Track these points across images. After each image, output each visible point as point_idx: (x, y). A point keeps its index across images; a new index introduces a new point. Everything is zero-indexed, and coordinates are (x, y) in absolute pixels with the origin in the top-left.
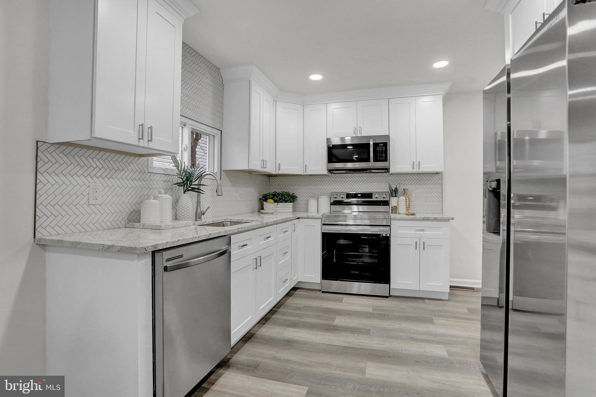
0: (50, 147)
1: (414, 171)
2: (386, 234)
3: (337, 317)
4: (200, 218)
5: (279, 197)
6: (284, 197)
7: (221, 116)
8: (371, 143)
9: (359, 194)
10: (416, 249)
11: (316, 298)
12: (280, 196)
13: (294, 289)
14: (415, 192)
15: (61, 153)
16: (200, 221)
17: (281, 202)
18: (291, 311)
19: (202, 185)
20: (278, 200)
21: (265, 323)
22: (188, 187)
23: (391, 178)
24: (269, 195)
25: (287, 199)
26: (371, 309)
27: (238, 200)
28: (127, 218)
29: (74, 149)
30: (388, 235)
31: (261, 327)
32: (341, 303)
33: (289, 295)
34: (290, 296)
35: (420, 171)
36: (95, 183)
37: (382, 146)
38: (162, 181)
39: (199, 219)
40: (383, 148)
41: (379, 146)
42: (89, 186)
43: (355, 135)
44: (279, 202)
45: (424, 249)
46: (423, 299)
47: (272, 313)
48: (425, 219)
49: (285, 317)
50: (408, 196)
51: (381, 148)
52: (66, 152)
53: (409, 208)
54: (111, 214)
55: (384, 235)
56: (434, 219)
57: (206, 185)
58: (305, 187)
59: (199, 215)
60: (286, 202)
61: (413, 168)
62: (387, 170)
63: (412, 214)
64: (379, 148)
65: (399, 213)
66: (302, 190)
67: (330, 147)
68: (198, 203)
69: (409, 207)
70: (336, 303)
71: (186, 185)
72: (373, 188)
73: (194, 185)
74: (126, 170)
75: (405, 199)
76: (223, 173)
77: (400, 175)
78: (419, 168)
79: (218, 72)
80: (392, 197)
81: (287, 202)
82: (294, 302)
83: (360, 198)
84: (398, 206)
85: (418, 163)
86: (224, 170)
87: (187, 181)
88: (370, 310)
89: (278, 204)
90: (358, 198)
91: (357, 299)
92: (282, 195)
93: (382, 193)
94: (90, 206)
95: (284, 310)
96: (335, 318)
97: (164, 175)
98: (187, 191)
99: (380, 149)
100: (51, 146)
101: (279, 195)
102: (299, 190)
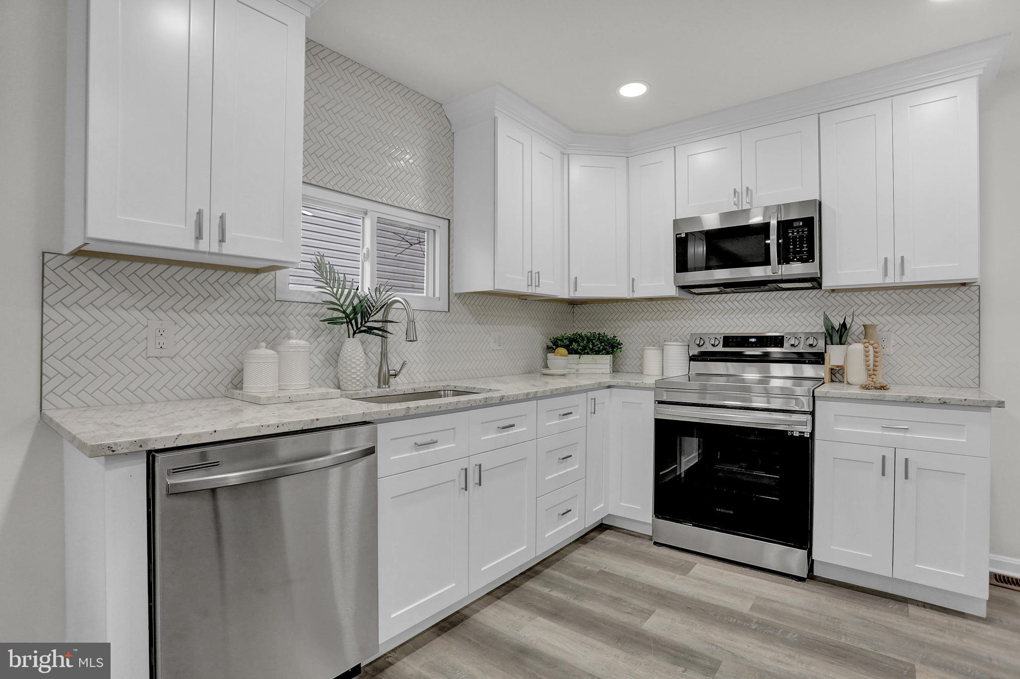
0: (70, 261)
1: (887, 281)
2: (800, 432)
3: (658, 610)
4: (387, 383)
5: (582, 344)
6: (593, 344)
7: (447, 193)
8: (774, 223)
9: (752, 337)
10: (883, 474)
11: (634, 555)
12: (585, 342)
13: (601, 527)
14: (898, 333)
15: (90, 270)
16: (386, 388)
17: (588, 354)
18: (565, 577)
19: (390, 322)
20: (580, 349)
21: (502, 596)
22: (359, 326)
23: (832, 300)
24: (561, 340)
25: (599, 348)
26: (749, 605)
27: (491, 348)
28: (230, 380)
29: (117, 262)
30: (807, 435)
31: (489, 604)
32: (684, 575)
33: (583, 539)
34: (585, 543)
35: (904, 281)
36: (161, 320)
37: (800, 227)
38: (309, 316)
39: (385, 384)
40: (803, 231)
41: (792, 227)
42: (147, 326)
43: (738, 208)
44: (582, 354)
45: (906, 477)
46: (904, 601)
47: (528, 575)
48: (912, 400)
49: (546, 590)
50: (872, 342)
51: (798, 232)
52: (99, 269)
53: (874, 370)
54: (194, 374)
55: (796, 434)
56: (938, 402)
57: (395, 321)
58: (639, 324)
59: (385, 378)
60: (598, 352)
61: (886, 274)
62: (816, 282)
63: (878, 385)
64: (793, 233)
65: (848, 383)
66: (633, 329)
67: (681, 237)
68: (384, 355)
69: (876, 368)
70: (672, 574)
71: (353, 322)
72: (786, 324)
73: (375, 321)
74: (227, 296)
75: (865, 350)
76: (454, 299)
77: (847, 294)
78: (902, 273)
79: (440, 110)
80: (832, 344)
81: (599, 354)
82: (585, 558)
83: (754, 345)
84: (845, 366)
85: (898, 262)
86: (456, 295)
87: (355, 315)
88: (744, 606)
89: (579, 358)
90: (750, 345)
91: (726, 572)
92: (589, 340)
93: (808, 335)
94: (149, 359)
95: (557, 573)
96: (651, 613)
97: (312, 305)
98: (358, 333)
99: (795, 234)
100: (71, 259)
101: (583, 340)
102: (628, 329)
